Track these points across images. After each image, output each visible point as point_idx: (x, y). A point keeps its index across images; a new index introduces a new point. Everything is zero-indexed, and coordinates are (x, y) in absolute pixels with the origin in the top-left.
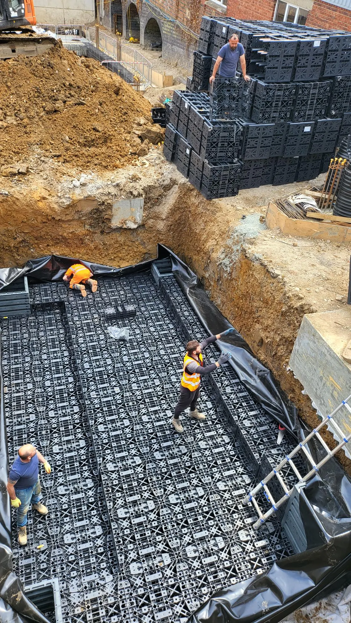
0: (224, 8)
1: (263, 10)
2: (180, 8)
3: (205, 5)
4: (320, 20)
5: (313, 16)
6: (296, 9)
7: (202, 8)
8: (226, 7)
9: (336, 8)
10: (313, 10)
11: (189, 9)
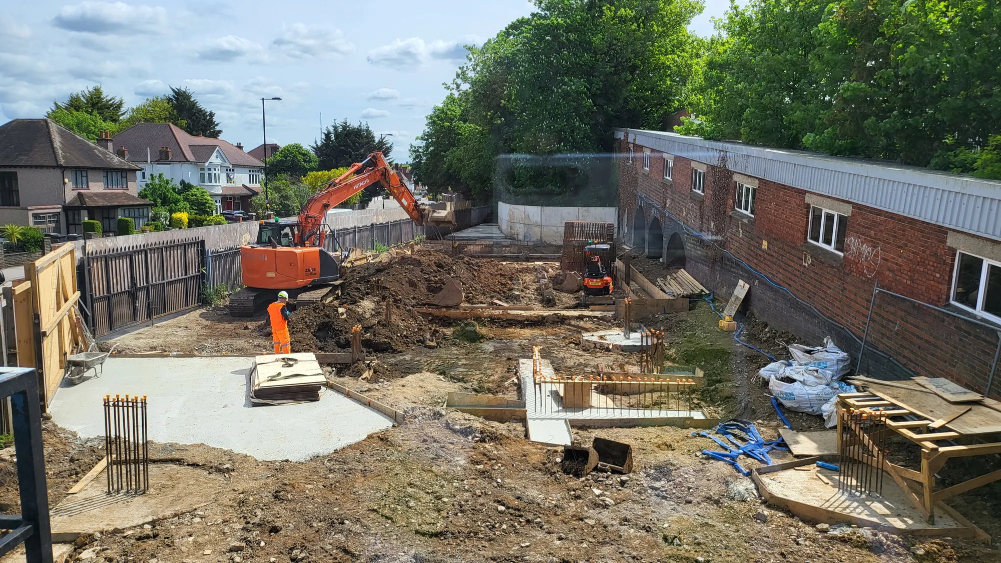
0: (752, 218)
1: (795, 218)
2: (704, 220)
3: (731, 216)
4: (863, 227)
5: (853, 223)
6: (834, 215)
7: (728, 219)
8: (753, 216)
9: (879, 212)
10: (853, 215)
11: (713, 221)
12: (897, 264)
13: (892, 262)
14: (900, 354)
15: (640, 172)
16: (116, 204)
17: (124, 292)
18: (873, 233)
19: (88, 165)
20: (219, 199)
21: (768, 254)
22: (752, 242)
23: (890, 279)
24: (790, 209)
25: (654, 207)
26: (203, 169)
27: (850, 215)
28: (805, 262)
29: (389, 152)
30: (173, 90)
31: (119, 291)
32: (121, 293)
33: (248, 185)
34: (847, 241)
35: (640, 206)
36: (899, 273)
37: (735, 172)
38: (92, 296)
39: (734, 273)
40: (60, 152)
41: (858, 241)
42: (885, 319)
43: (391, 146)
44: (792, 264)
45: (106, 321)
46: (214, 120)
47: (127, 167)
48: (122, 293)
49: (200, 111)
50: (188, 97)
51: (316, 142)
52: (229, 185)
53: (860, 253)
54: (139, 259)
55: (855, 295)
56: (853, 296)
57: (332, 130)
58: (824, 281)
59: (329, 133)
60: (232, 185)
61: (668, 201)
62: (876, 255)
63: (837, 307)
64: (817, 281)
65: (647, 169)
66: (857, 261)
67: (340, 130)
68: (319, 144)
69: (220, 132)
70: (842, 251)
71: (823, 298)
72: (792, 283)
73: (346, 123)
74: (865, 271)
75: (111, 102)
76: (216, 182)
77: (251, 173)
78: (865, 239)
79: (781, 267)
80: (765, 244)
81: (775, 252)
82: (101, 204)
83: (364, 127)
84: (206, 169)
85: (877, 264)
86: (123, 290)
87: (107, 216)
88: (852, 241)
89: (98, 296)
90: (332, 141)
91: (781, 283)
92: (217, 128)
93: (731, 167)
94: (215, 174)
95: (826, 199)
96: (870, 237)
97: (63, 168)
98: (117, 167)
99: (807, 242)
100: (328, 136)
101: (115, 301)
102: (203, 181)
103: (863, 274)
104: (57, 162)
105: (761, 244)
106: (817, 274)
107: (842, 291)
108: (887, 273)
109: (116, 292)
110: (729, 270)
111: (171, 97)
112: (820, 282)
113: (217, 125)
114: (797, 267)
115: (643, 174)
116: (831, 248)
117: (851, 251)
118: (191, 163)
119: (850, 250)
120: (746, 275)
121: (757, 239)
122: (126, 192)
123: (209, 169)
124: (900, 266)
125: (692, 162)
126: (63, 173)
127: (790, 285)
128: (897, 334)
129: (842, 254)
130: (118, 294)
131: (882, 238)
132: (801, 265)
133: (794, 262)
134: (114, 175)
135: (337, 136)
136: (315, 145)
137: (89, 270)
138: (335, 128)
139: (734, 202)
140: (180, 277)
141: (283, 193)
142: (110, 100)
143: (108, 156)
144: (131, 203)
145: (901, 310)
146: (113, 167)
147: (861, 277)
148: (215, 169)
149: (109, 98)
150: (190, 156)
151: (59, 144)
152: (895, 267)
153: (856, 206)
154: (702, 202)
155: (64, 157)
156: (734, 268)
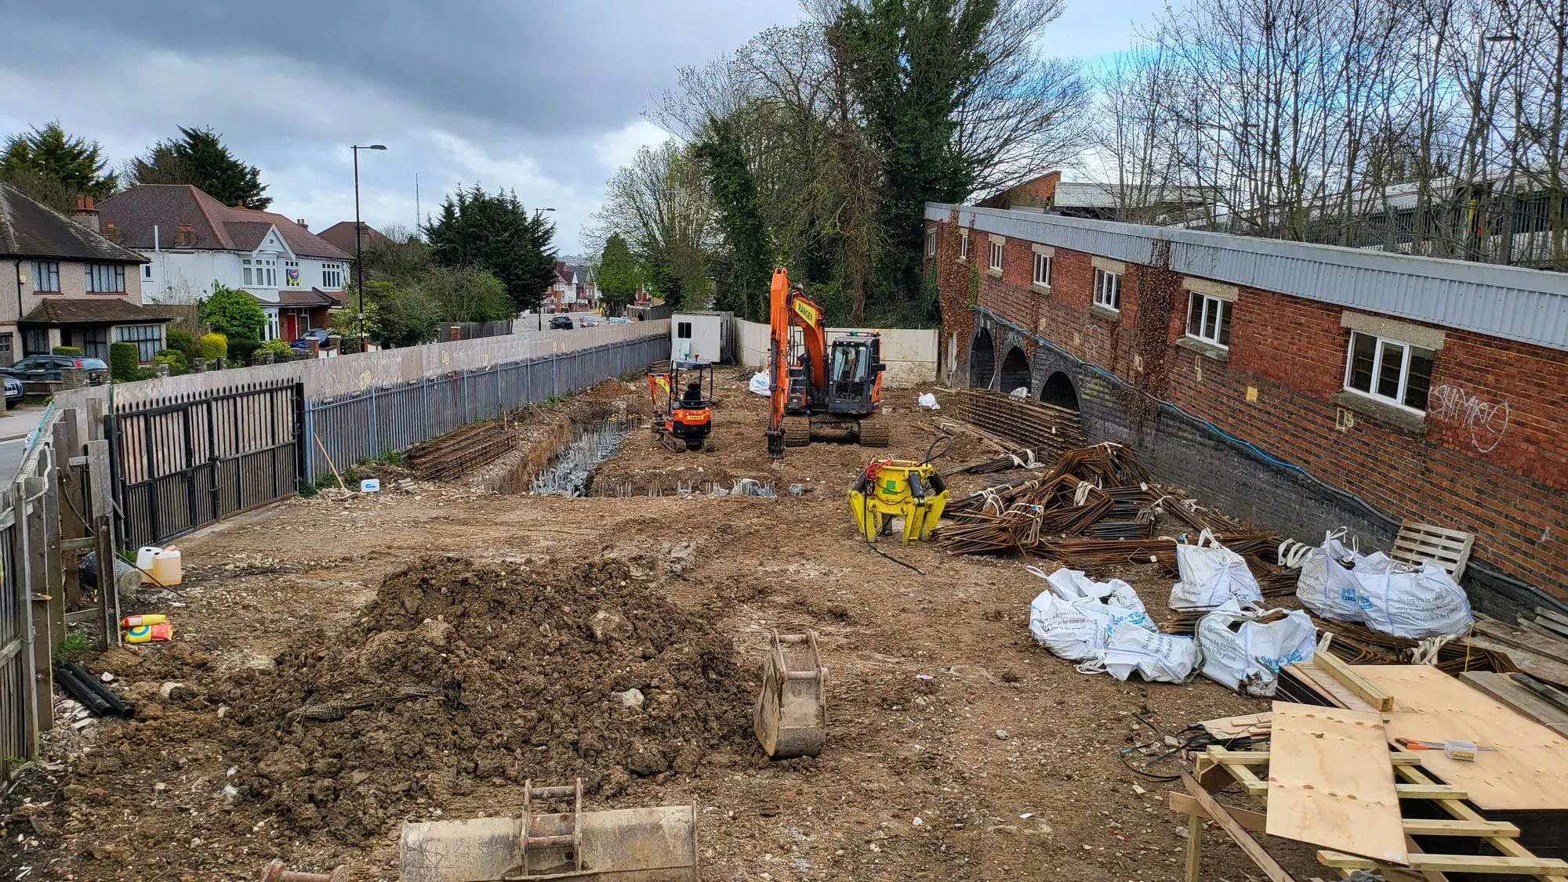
0: (1222, 350)
1: (1318, 351)
2: (1120, 353)
3: (1177, 347)
4: (1471, 368)
5: (1448, 361)
6: (1401, 348)
7: (1171, 351)
8: (1225, 348)
9: (1506, 344)
10: (1446, 348)
11: (1141, 355)
12: (1546, 431)
13: (1533, 428)
14: (1553, 582)
15: (984, 273)
16: (108, 319)
17: (174, 475)
18: (1490, 378)
19: (61, 253)
20: (275, 311)
21: (1260, 410)
22: (1223, 390)
23: (1532, 456)
24: (1308, 337)
25: (1012, 329)
26: (249, 262)
27: (1441, 348)
28: (1341, 424)
29: (548, 238)
30: (186, 132)
31: (167, 473)
32: (168, 476)
33: (322, 288)
34: (1433, 391)
35: (984, 329)
36: (1552, 447)
37: (1188, 275)
38: (124, 482)
39: (1185, 439)
40: (12, 230)
41: (1459, 392)
42: (1519, 523)
43: (552, 228)
44: (1312, 427)
45: (146, 525)
46: (259, 181)
47: (124, 257)
48: (172, 475)
49: (235, 164)
50: (213, 143)
51: (430, 219)
52: (290, 288)
53: (1463, 412)
54: (199, 415)
55: (1452, 480)
56: (1445, 484)
57: (455, 200)
58: (1381, 455)
59: (451, 205)
60: (295, 288)
61: (1043, 322)
62: (1500, 416)
63: (1411, 500)
64: (1367, 456)
65: (999, 269)
66: (1456, 424)
67: (468, 200)
68: (436, 223)
69: (268, 200)
70: (1423, 407)
71: (1379, 485)
72: (1312, 459)
73: (478, 190)
74: (1474, 442)
75: (78, 148)
76: (269, 284)
77: (326, 270)
78: (1475, 388)
79: (1287, 432)
80: (1252, 394)
81: (1275, 407)
82: (82, 319)
83: (508, 197)
84: (253, 262)
85: (1500, 431)
86: (173, 471)
87: (92, 339)
88: (1445, 393)
89: (133, 482)
90: (457, 218)
91: (1289, 459)
92: (264, 195)
93: (1177, 265)
94: (268, 270)
95: (1386, 321)
96: (1485, 385)
97: (17, 259)
98: (108, 257)
99: (1343, 391)
100: (449, 210)
101: (161, 490)
102: (248, 281)
103: (1469, 447)
104: (7, 247)
105: (1244, 394)
106: (1368, 445)
107: (1423, 474)
108: (1524, 445)
109: (161, 474)
110: (1173, 435)
111: (181, 142)
112: (1372, 457)
113: (263, 189)
114: (1325, 432)
115: (990, 276)
116: (1398, 402)
117: (1443, 409)
118: (229, 251)
119: (1441, 406)
120: (1212, 443)
121: (1235, 385)
122: (122, 297)
123: (259, 262)
124: (1553, 434)
125: (1093, 258)
126: (17, 266)
127: (1308, 462)
128: (1544, 547)
129: (1422, 414)
130: (165, 477)
131: (1511, 387)
132: (1332, 430)
133: (1316, 423)
134: (104, 270)
135: (463, 209)
136: (428, 225)
137: (120, 437)
138: (461, 198)
139: (1184, 324)
140: (265, 448)
141: (384, 303)
142: (76, 145)
143: (92, 239)
144: (132, 317)
145: (1555, 508)
146: (100, 256)
147: (1464, 451)
148: (268, 262)
149: (73, 142)
150: (225, 240)
151: (9, 217)
152: (1542, 436)
153: (1451, 332)
154: (1115, 325)
155: (18, 240)
156: (1185, 431)
